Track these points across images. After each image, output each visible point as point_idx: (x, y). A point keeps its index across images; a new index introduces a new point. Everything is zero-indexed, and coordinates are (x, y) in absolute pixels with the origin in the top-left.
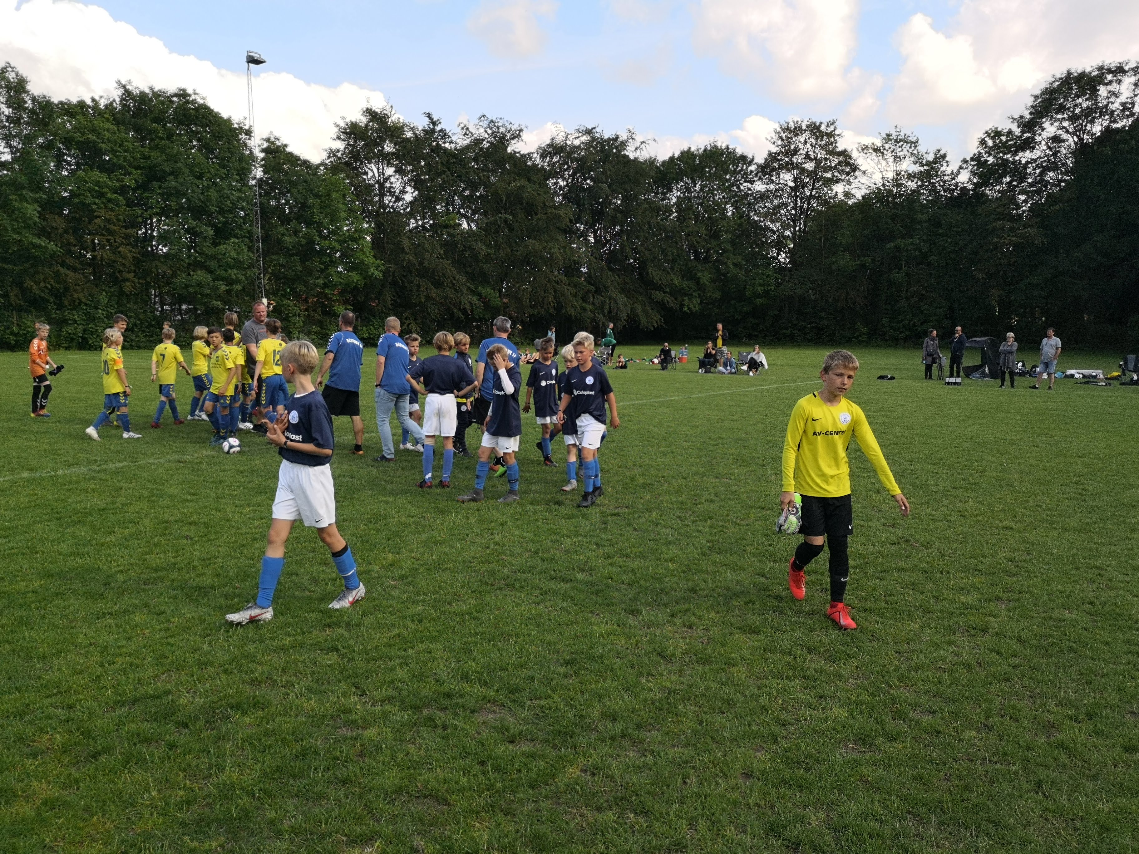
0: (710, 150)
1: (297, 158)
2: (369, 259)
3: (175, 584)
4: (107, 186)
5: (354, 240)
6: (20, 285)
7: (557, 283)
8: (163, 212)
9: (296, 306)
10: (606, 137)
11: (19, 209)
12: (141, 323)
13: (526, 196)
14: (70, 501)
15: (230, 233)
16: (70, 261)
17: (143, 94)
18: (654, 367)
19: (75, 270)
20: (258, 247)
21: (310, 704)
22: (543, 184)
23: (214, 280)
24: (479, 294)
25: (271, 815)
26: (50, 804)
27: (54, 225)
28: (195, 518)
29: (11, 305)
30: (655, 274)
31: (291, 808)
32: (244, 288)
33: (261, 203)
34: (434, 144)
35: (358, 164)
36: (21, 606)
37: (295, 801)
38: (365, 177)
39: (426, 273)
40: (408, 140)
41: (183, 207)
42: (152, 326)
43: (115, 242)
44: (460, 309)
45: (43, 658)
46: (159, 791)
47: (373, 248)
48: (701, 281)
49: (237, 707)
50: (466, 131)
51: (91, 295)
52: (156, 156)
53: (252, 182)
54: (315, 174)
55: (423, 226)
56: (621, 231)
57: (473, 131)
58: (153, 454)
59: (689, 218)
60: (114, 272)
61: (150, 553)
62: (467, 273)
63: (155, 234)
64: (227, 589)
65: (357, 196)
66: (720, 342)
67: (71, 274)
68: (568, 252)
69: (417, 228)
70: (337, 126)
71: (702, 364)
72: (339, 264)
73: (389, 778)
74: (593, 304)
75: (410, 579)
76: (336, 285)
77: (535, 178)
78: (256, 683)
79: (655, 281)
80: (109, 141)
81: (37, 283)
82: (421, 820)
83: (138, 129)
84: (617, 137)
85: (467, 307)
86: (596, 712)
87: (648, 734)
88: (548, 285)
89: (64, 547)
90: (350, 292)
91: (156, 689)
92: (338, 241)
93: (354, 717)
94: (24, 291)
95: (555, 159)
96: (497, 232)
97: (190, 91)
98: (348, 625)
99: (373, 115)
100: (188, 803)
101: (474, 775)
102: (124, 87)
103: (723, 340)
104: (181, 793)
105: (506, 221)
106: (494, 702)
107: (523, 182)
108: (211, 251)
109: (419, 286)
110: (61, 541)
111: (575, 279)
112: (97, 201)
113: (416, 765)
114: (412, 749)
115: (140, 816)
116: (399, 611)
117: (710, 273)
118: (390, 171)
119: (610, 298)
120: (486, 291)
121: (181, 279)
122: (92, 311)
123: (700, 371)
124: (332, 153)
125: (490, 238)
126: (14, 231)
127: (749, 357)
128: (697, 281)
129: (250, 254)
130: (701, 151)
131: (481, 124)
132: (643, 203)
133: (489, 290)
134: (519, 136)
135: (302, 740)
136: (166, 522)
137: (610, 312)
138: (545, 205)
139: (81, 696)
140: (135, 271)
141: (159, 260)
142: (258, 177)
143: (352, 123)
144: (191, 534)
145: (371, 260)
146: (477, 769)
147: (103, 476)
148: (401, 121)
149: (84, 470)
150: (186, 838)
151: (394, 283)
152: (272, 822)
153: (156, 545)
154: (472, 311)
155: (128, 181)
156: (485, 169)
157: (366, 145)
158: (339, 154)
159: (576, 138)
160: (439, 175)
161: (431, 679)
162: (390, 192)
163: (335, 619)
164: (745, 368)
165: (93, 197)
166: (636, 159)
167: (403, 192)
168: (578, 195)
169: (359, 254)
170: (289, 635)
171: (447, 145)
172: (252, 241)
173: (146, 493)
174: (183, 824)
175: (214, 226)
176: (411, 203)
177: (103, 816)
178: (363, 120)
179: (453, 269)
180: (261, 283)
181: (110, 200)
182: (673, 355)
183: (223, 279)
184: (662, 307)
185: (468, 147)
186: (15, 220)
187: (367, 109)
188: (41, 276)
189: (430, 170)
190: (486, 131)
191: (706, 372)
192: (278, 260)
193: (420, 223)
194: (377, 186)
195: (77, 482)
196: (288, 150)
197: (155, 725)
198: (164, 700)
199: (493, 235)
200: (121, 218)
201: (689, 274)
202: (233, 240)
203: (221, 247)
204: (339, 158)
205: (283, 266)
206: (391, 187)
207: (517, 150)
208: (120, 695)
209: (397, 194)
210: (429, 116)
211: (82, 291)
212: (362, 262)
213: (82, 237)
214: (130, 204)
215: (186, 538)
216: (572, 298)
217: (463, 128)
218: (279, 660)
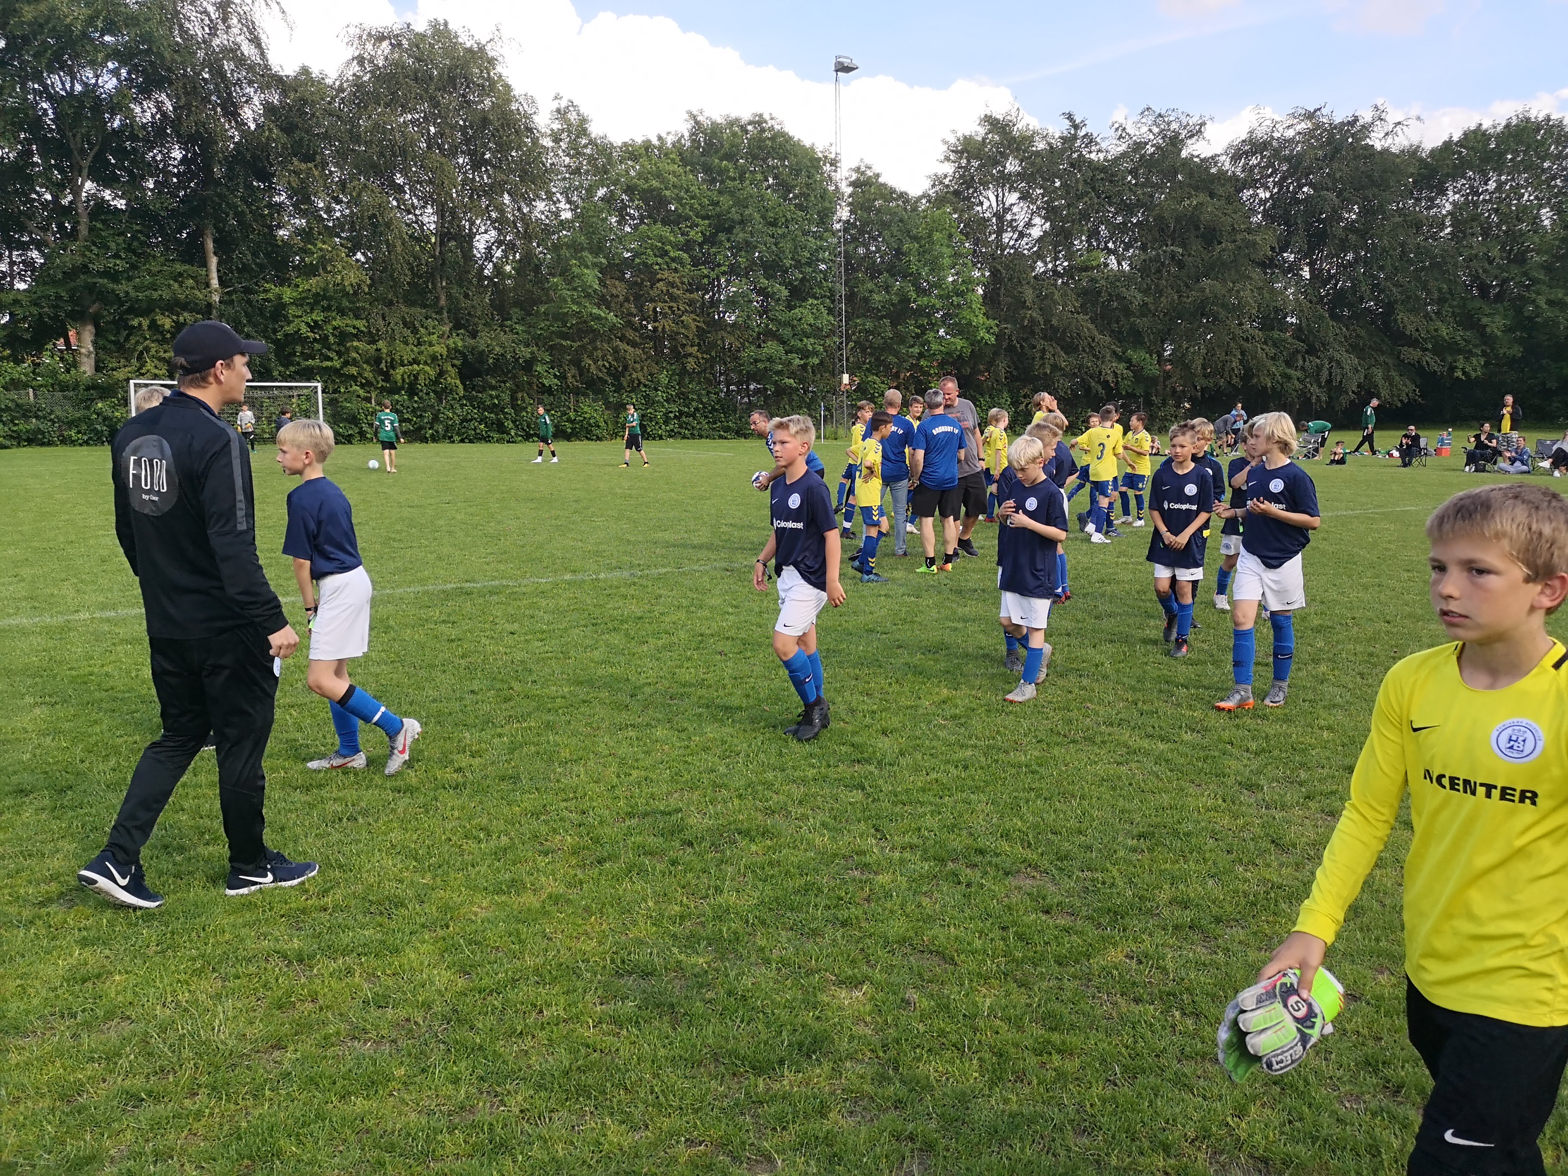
0: (1517, 126)
1: (892, 191)
2: (980, 319)
3: (702, 701)
4: (670, 243)
5: (961, 294)
6: (576, 363)
7: (1247, 340)
8: (733, 270)
9: (883, 383)
10: (1338, 120)
11: (578, 276)
12: (705, 407)
13: (1205, 218)
14: (609, 606)
15: (808, 293)
16: (630, 334)
17: (715, 125)
18: (1392, 462)
19: (634, 344)
20: (841, 309)
21: (823, 840)
22: (1233, 199)
23: (786, 353)
24: (1129, 361)
25: (761, 942)
26: (555, 899)
27: (614, 292)
28: (732, 633)
29: (568, 387)
30: (1407, 321)
31: (784, 940)
32: (822, 362)
33: (846, 251)
34: (1075, 155)
35: (971, 191)
36: (549, 710)
37: (790, 933)
38: (979, 208)
39: (1053, 334)
40: (1038, 153)
41: (755, 264)
42: (716, 410)
43: (679, 309)
44: (1099, 382)
45: (564, 763)
46: (656, 903)
47: (984, 304)
48: (1488, 330)
49: (745, 833)
50: (1122, 133)
51: (651, 375)
52: (726, 201)
53: (838, 226)
54: (915, 209)
55: (1055, 271)
56: (1357, 260)
57: (1131, 132)
58: (698, 560)
59: (1473, 235)
60: (676, 346)
61: (680, 667)
62: (1113, 331)
63: (722, 297)
64: (754, 711)
65: (967, 236)
66: (1506, 424)
67: (630, 349)
68: (1266, 295)
69: (1045, 272)
70: (945, 142)
71: (1471, 458)
72: (940, 327)
73: (893, 927)
74: (1303, 369)
75: (963, 720)
76: (934, 354)
77: (1220, 191)
78: (770, 812)
79: (1408, 333)
80: (674, 186)
81: (595, 362)
82: (920, 975)
83: (707, 170)
84: (1356, 119)
85: (1110, 378)
86: (1164, 895)
87: (1228, 930)
88: (1232, 344)
89: (597, 655)
90: (952, 364)
91: (667, 806)
92: (940, 297)
93: (868, 859)
94: (582, 371)
95: (1254, 161)
96: (1159, 271)
97: (766, 117)
98: (879, 763)
99: (993, 123)
100: (682, 917)
101: (992, 940)
102: (694, 117)
103: (1513, 420)
104: (677, 908)
105: (1173, 256)
106: (1036, 867)
107: (1203, 197)
108: (783, 317)
109: (1043, 351)
110: (593, 648)
111: (1276, 334)
112: (659, 260)
113: (929, 919)
114: (925, 901)
115: (635, 923)
116: (942, 753)
117: (1505, 317)
118: (1012, 198)
119: (1331, 360)
120: (1137, 355)
121: (750, 352)
122: (652, 394)
123: (1467, 468)
124: (938, 180)
125: (1149, 281)
126: (574, 302)
127: (1555, 448)
128: (1481, 330)
129: (831, 318)
130: (1499, 129)
131: (1144, 120)
132: (1393, 216)
133: (1143, 354)
134: (1200, 131)
135: (807, 875)
136: (702, 635)
137: (1329, 381)
138: (1234, 229)
139: (595, 804)
140: (699, 345)
141: (725, 330)
142: (844, 218)
143: (965, 137)
144: (726, 650)
145: (981, 319)
146: (996, 933)
147: (645, 582)
148: (1031, 127)
149: (626, 574)
150: (675, 950)
151: (1011, 349)
152: (762, 949)
153: (689, 659)
154: (1117, 383)
155: (695, 235)
156: (1148, 183)
157: (981, 166)
158: (947, 182)
159: (1288, 127)
160: (1079, 198)
161: (964, 832)
162: (1011, 226)
163: (866, 755)
164: (1546, 464)
165: (656, 256)
166: (1386, 151)
167: (1029, 225)
168: (1287, 212)
169: (966, 313)
170: (813, 767)
171: (1093, 156)
172: (833, 302)
173: (685, 602)
174: (674, 936)
175: (788, 285)
176: (1040, 240)
177: (601, 918)
178: (978, 131)
179: (1092, 326)
180: (842, 355)
181: (673, 260)
182: (1422, 445)
183: (798, 351)
184: (1418, 371)
185: (1124, 155)
186: (575, 289)
187: (986, 116)
188: (599, 353)
189: (1068, 193)
190: (1150, 131)
191: (1476, 471)
192: (864, 324)
193: (1050, 266)
194: (994, 220)
195: (617, 587)
196: (881, 180)
197: (661, 840)
198: (674, 818)
199: (1153, 277)
200: (685, 280)
201: (1468, 321)
202: (810, 301)
203: (797, 310)
204: (947, 186)
205: (870, 332)
206: (1012, 220)
207: (1195, 153)
208: (631, 807)
209: (1020, 229)
210: (1070, 117)
211: (642, 369)
212: (970, 324)
213: (642, 306)
214: (696, 263)
215: (720, 653)
216: (1269, 363)
217: (1117, 129)
218: (798, 792)
